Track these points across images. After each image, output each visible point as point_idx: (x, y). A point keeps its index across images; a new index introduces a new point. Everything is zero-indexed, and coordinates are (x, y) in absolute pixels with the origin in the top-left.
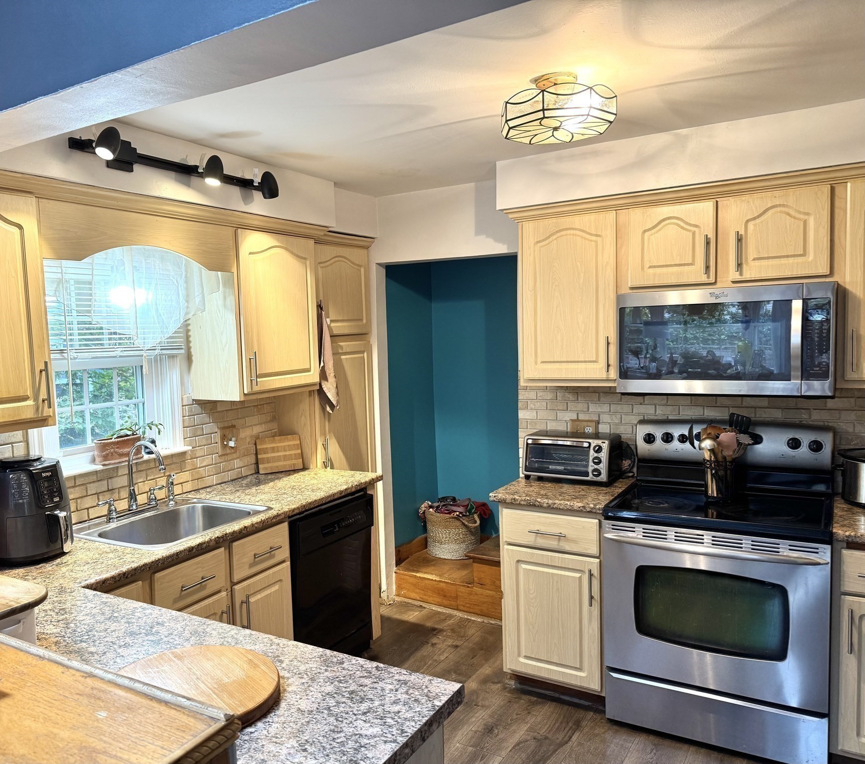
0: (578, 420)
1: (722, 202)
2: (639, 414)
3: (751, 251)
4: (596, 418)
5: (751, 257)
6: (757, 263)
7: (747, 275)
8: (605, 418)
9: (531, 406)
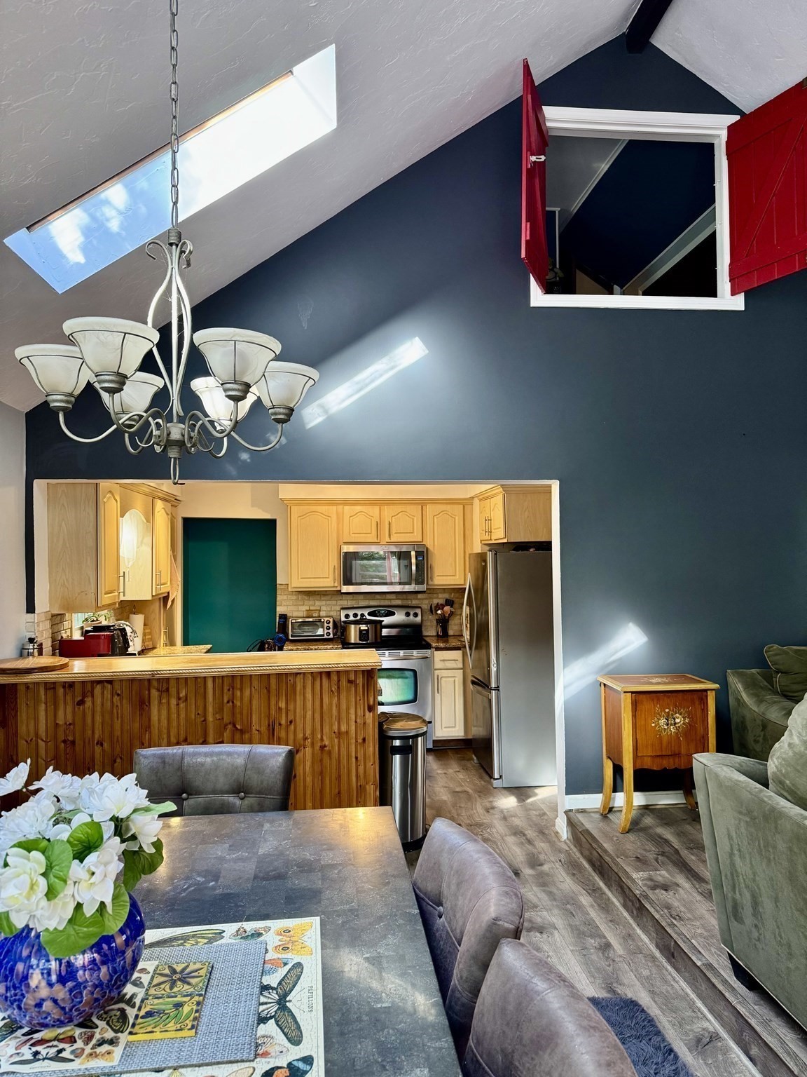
0: (310, 610)
1: (382, 507)
2: (340, 605)
3: (394, 530)
4: (319, 608)
5: (394, 532)
6: (396, 535)
7: (392, 540)
8: (324, 608)
9: (284, 603)
